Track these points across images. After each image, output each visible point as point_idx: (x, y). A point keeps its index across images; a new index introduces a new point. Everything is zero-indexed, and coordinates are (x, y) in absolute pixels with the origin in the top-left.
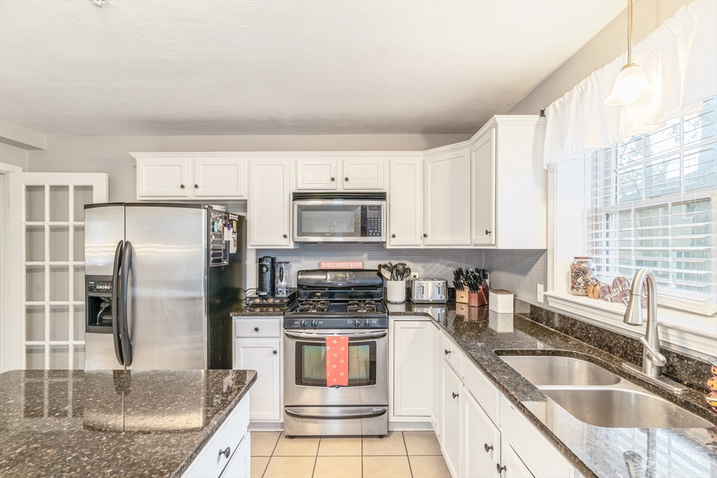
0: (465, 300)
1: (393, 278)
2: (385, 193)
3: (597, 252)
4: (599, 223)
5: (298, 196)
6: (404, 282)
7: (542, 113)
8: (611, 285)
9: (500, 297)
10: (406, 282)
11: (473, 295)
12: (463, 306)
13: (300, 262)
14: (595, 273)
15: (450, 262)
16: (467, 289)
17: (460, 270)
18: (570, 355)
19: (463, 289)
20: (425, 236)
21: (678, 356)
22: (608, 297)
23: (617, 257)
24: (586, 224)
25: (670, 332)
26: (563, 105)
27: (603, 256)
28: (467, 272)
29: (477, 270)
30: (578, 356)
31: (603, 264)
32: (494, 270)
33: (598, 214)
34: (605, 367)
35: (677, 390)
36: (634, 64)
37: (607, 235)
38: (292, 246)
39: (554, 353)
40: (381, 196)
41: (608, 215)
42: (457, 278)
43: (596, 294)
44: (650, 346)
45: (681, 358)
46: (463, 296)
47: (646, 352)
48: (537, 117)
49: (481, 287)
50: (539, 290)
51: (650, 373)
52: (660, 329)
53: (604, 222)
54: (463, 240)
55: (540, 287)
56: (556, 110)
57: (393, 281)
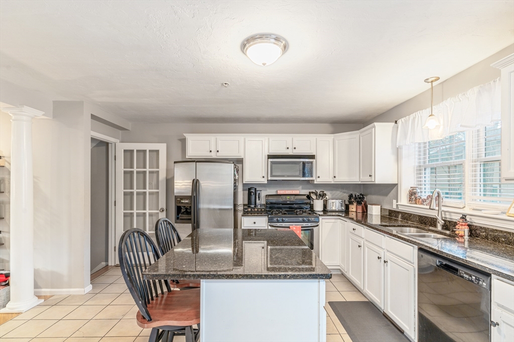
0: (354, 210)
1: (317, 199)
2: (314, 155)
3: (420, 185)
4: (421, 172)
5: (270, 157)
6: (322, 200)
7: (396, 122)
8: (426, 198)
9: (374, 207)
10: (324, 201)
11: (359, 207)
12: (353, 213)
13: (266, 190)
14: (420, 194)
15: (344, 191)
16: (355, 204)
17: (352, 194)
18: (410, 226)
19: (353, 204)
20: (335, 177)
21: (449, 221)
22: (425, 203)
23: (429, 187)
24: (415, 172)
25: (447, 213)
26: (406, 121)
27: (423, 187)
28: (355, 195)
29: (361, 194)
30: (413, 227)
31: (423, 190)
32: (368, 195)
33: (421, 168)
34: (423, 229)
35: (448, 232)
36: (433, 115)
37: (425, 177)
38: (266, 182)
39: (403, 226)
40: (313, 157)
41: (425, 169)
42: (350, 199)
43: (420, 203)
44: (439, 218)
45: (450, 222)
46: (353, 208)
47: (438, 221)
48: (394, 124)
49: (363, 203)
50: (394, 203)
51: (439, 228)
52: (443, 213)
53: (423, 172)
54: (355, 179)
55: (394, 201)
56: (402, 122)
57: (317, 200)
